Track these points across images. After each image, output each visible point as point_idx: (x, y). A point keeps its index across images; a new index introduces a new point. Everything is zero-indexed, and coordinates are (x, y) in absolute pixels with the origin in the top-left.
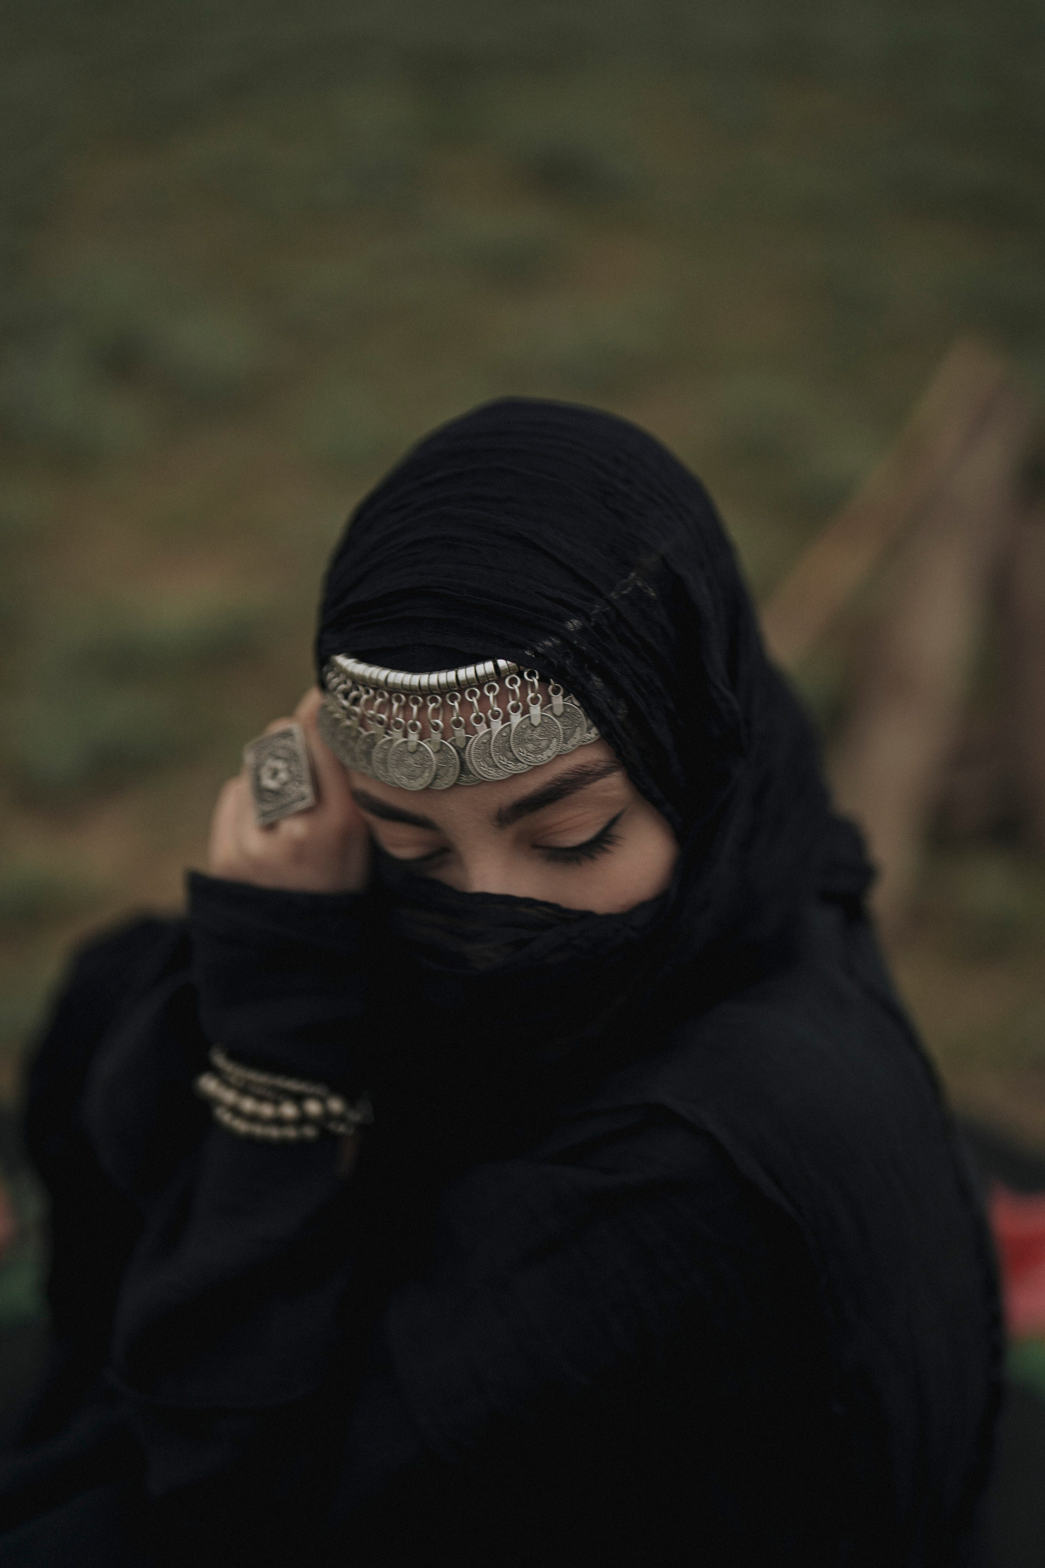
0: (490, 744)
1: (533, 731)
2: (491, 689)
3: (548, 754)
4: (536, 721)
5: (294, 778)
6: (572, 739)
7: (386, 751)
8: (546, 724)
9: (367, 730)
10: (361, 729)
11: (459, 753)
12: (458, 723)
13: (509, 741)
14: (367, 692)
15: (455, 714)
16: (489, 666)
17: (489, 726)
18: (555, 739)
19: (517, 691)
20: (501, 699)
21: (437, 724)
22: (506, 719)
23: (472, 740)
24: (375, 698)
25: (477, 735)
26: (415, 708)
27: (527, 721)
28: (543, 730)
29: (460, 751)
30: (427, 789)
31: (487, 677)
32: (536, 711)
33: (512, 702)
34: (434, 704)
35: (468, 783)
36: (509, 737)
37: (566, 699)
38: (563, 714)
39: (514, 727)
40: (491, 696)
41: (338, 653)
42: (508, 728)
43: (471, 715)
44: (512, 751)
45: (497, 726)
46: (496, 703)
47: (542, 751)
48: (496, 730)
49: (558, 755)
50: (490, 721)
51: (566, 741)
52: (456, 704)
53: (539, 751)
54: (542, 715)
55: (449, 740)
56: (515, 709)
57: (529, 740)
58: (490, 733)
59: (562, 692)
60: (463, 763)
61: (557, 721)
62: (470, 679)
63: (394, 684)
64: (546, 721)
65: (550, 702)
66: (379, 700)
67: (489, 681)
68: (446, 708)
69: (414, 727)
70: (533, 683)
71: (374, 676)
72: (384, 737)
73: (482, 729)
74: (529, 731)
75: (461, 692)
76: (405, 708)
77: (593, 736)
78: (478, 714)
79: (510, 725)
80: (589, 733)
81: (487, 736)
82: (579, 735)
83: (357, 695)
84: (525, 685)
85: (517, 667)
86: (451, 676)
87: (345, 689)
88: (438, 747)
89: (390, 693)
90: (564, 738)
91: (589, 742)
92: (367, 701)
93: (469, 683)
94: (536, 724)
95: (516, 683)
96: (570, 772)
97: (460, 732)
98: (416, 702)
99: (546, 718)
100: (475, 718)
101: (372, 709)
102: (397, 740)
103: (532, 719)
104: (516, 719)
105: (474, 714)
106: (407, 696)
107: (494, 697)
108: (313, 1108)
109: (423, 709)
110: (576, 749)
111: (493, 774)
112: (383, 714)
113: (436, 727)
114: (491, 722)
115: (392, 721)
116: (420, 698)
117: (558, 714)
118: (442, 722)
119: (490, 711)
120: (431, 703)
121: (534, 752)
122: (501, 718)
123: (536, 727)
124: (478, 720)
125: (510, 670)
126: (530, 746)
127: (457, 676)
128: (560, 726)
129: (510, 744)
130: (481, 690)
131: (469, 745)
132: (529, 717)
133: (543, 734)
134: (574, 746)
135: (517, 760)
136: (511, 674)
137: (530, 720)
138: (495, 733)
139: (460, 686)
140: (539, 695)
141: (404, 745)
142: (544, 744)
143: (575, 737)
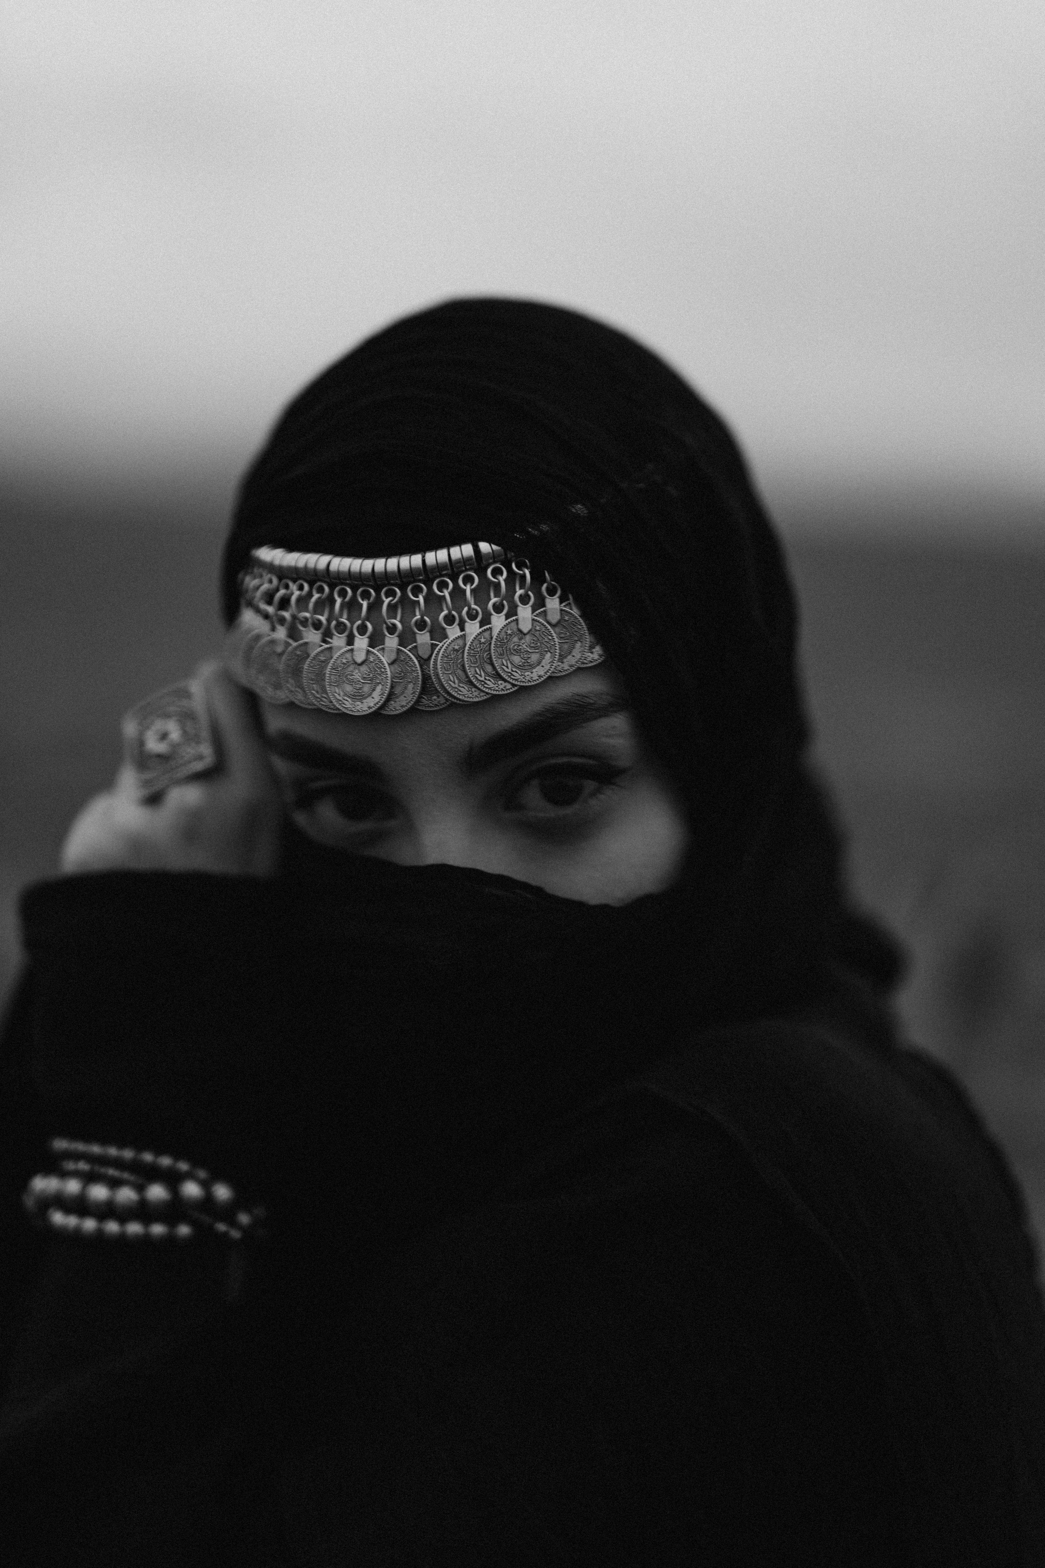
0: (463, 652)
1: (520, 639)
2: (468, 580)
3: (537, 674)
4: (526, 626)
5: (189, 738)
6: (570, 657)
7: (324, 664)
8: (538, 632)
9: (296, 641)
10: (291, 641)
11: (421, 666)
12: (421, 625)
13: (490, 650)
14: (301, 588)
15: (417, 613)
16: (467, 550)
17: (462, 629)
18: (548, 653)
19: (503, 584)
20: (481, 594)
21: (394, 625)
22: (486, 621)
23: (439, 647)
24: (310, 595)
25: (447, 640)
26: (365, 604)
27: (513, 625)
28: (534, 640)
29: (424, 662)
30: (377, 716)
31: (465, 562)
32: (525, 613)
33: (494, 600)
34: (390, 598)
35: (431, 707)
36: (490, 644)
37: (564, 604)
38: (559, 622)
39: (495, 633)
40: (468, 589)
41: (260, 545)
42: (489, 632)
43: (439, 615)
44: (492, 664)
45: (473, 628)
46: (473, 599)
47: (532, 667)
48: (471, 634)
49: (550, 678)
50: (465, 622)
51: (562, 658)
52: (421, 599)
53: (528, 666)
54: (533, 620)
55: (408, 648)
56: (498, 609)
57: (515, 650)
58: (463, 637)
59: (559, 593)
60: (426, 678)
61: (551, 630)
62: (441, 564)
63: (338, 573)
64: (538, 628)
65: (543, 605)
66: (316, 596)
67: (466, 570)
68: (407, 605)
69: (362, 630)
70: (523, 577)
71: (311, 565)
72: (322, 646)
73: (453, 632)
74: (516, 639)
75: (429, 583)
76: (352, 606)
77: (596, 656)
78: (450, 613)
79: (490, 628)
80: (592, 653)
81: (460, 642)
82: (580, 652)
83: (285, 595)
84: (512, 578)
85: (503, 553)
86: (416, 560)
87: (269, 590)
88: (393, 656)
89: (332, 587)
90: (560, 655)
91: (590, 665)
92: (299, 600)
93: (439, 569)
94: (525, 630)
95: (502, 574)
96: (565, 702)
97: (423, 638)
98: (366, 595)
99: (539, 624)
100: (446, 617)
101: (307, 611)
102: (340, 648)
103: (520, 622)
104: (498, 621)
105: (445, 612)
106: (354, 589)
107: (472, 591)
108: (192, 1189)
109: (375, 606)
110: (574, 671)
111: (465, 694)
112: (322, 615)
113: (392, 629)
114: (466, 624)
115: (334, 623)
116: (372, 591)
117: (554, 621)
118: (401, 621)
119: (466, 609)
120: (387, 598)
121: (521, 667)
122: (479, 618)
123: (525, 634)
124: (450, 620)
125: (494, 557)
126: (517, 659)
127: (424, 561)
128: (556, 640)
129: (490, 654)
130: (455, 580)
131: (434, 655)
132: (517, 620)
133: (532, 645)
134: (571, 666)
135: (498, 676)
136: (495, 562)
137: (517, 624)
138: (470, 639)
139: (428, 574)
140: (530, 593)
141: (348, 655)
142: (534, 657)
143: (574, 654)
